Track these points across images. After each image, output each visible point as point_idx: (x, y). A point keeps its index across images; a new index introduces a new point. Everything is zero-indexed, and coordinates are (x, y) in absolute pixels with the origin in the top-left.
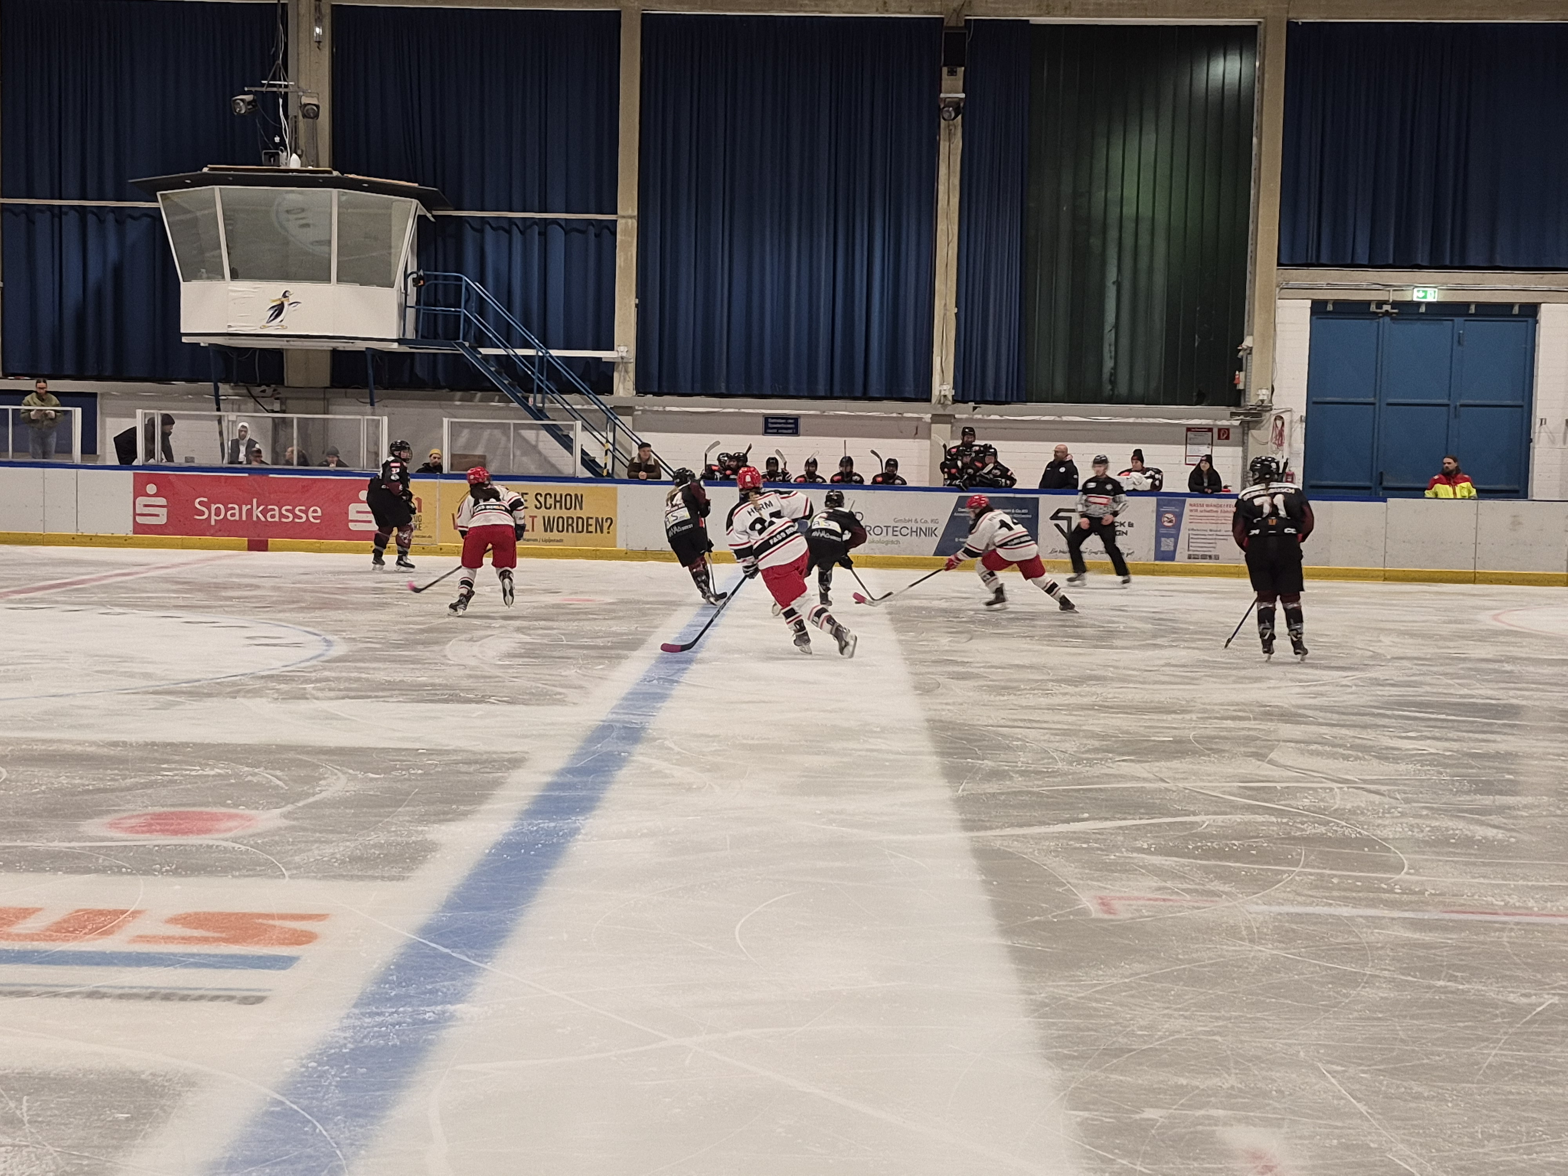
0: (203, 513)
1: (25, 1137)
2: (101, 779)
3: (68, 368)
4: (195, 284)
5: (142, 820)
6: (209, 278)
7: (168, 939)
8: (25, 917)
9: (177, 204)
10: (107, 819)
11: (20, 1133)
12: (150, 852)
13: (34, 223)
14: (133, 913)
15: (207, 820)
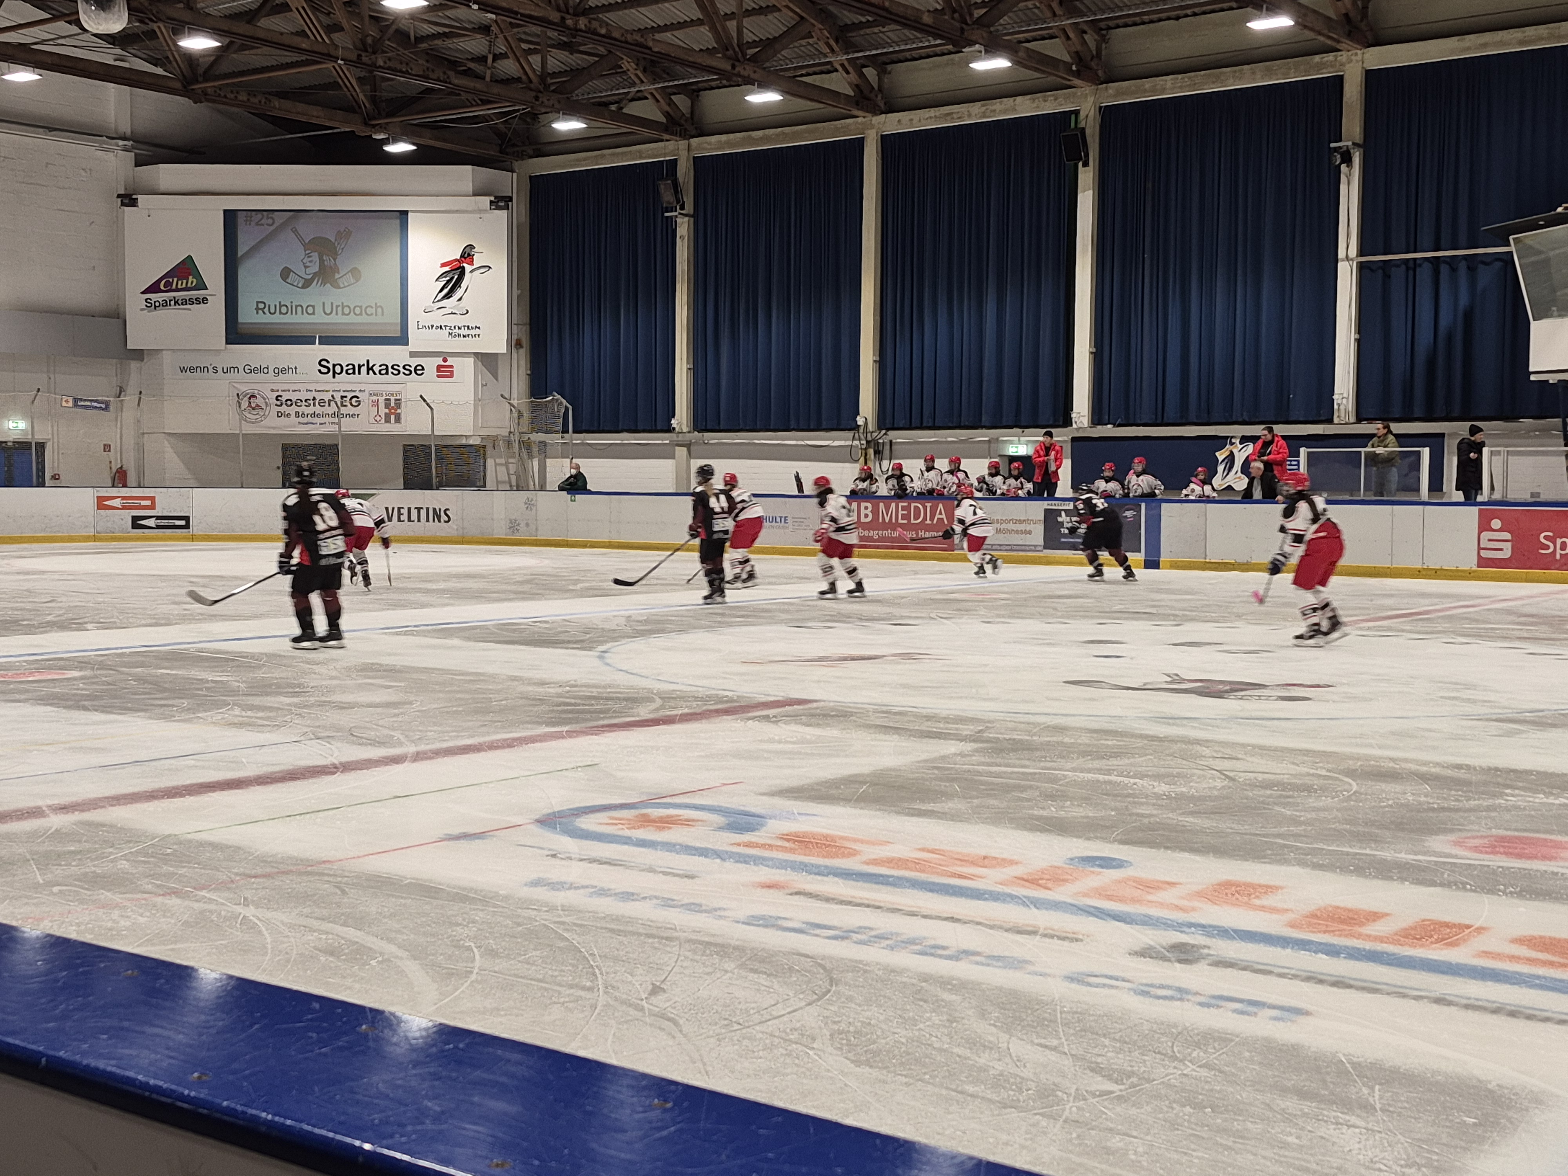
0: (1548, 547)
1: (1378, 1122)
2: (1445, 799)
3: (1418, 412)
4: (1545, 323)
5: (1486, 841)
6: (1560, 316)
7: (1513, 958)
8: (1374, 921)
9: (1530, 247)
10: (1452, 837)
11: (1371, 1118)
12: (1494, 872)
13: (1389, 277)
14: (1477, 928)
15: (1552, 847)
